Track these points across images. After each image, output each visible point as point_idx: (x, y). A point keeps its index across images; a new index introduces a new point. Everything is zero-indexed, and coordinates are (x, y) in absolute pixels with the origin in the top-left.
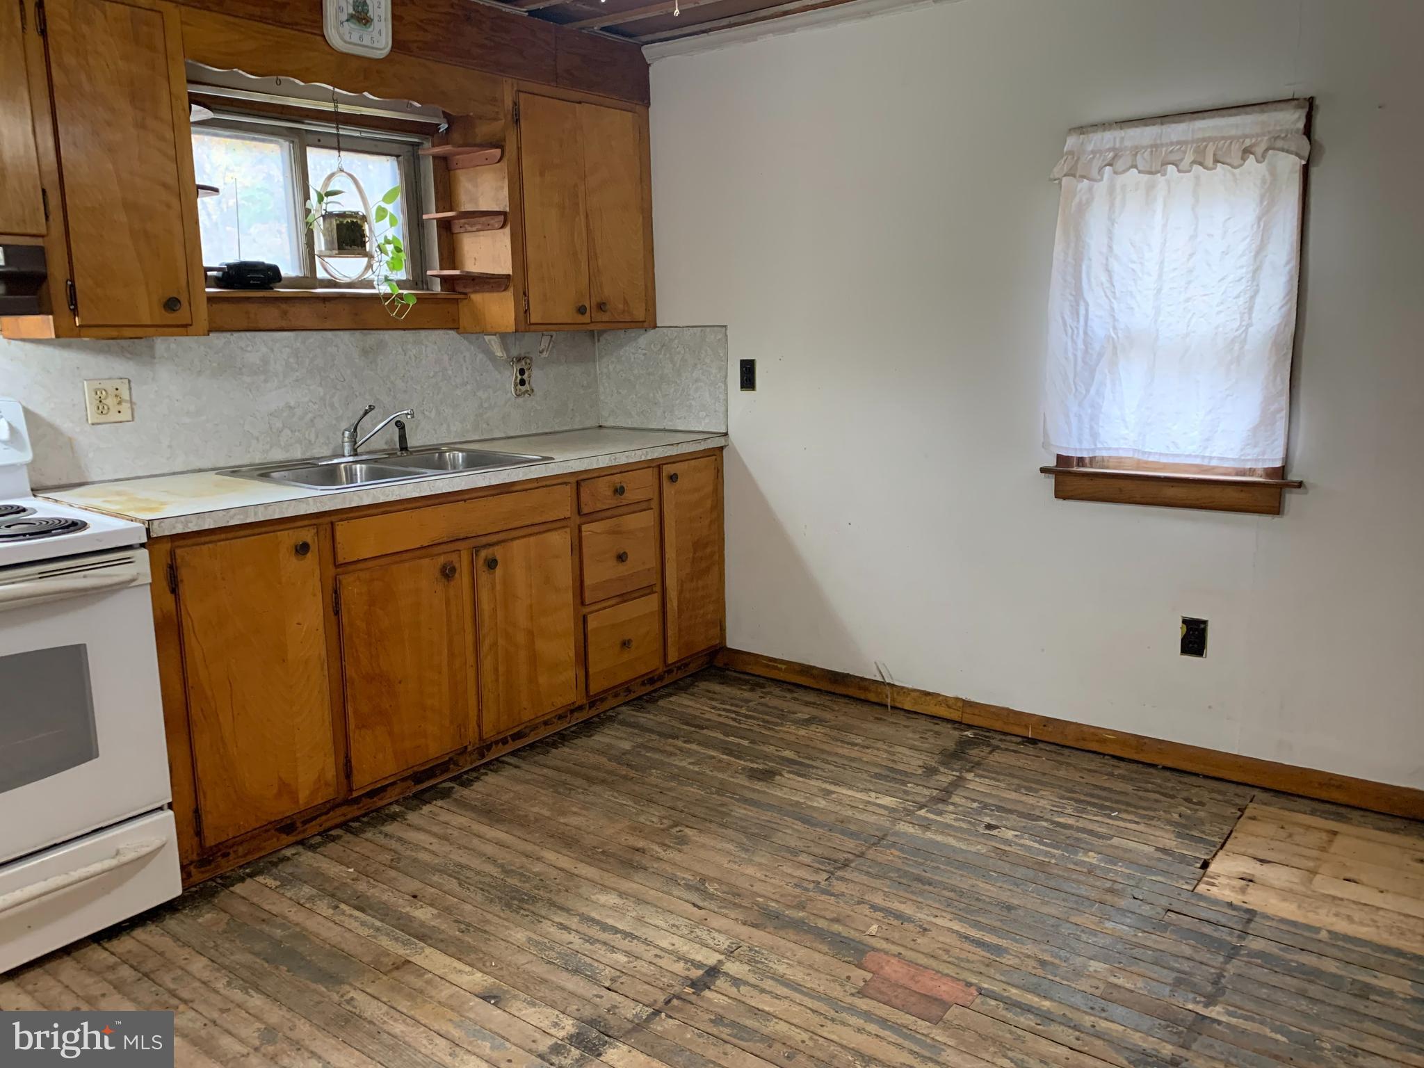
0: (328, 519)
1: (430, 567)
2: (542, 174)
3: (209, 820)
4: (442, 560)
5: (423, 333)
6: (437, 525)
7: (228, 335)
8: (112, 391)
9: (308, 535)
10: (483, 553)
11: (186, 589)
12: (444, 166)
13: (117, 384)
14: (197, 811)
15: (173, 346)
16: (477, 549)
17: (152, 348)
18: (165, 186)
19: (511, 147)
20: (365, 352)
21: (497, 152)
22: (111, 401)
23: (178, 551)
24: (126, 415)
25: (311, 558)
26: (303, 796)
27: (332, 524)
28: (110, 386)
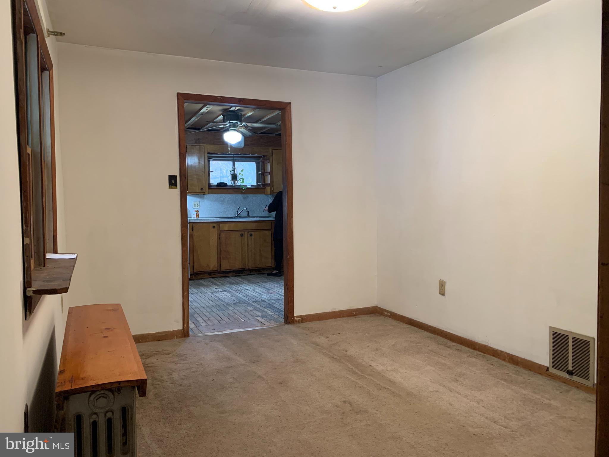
0: (219, 223)
1: (238, 234)
2: (278, 164)
3: (195, 268)
4: (241, 233)
5: (257, 195)
6: (240, 226)
7: (217, 195)
8: (197, 203)
9: (215, 225)
10: (249, 233)
11: (194, 230)
12: (263, 163)
13: (197, 202)
14: (193, 266)
16: (248, 232)
17: (204, 197)
18: (202, 171)
19: (271, 160)
20: (244, 198)
21: (268, 161)
22: (197, 205)
23: (194, 225)
24: (199, 207)
25: (216, 229)
26: (211, 268)
27: (220, 224)
28: (196, 202)
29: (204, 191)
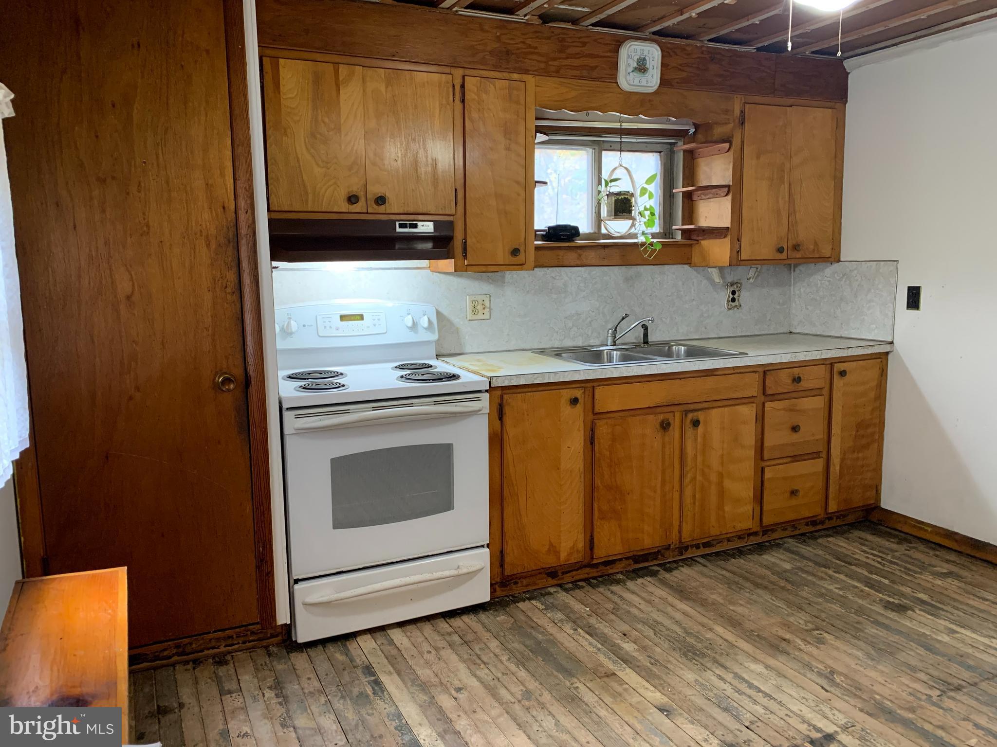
0: (591, 384)
1: (653, 421)
2: (758, 158)
3: (508, 559)
4: (661, 417)
5: (666, 267)
6: (658, 394)
7: (545, 269)
8: (481, 302)
9: (578, 393)
10: (690, 416)
11: (507, 419)
12: (691, 157)
13: (484, 297)
14: (502, 552)
15: (515, 276)
16: (687, 412)
17: (503, 277)
18: (518, 183)
19: (736, 141)
20: (627, 280)
21: (727, 145)
22: (480, 307)
23: (505, 397)
24: (487, 316)
25: (579, 407)
26: (563, 555)
27: (593, 387)
28: (480, 298)
29: (520, 258)
